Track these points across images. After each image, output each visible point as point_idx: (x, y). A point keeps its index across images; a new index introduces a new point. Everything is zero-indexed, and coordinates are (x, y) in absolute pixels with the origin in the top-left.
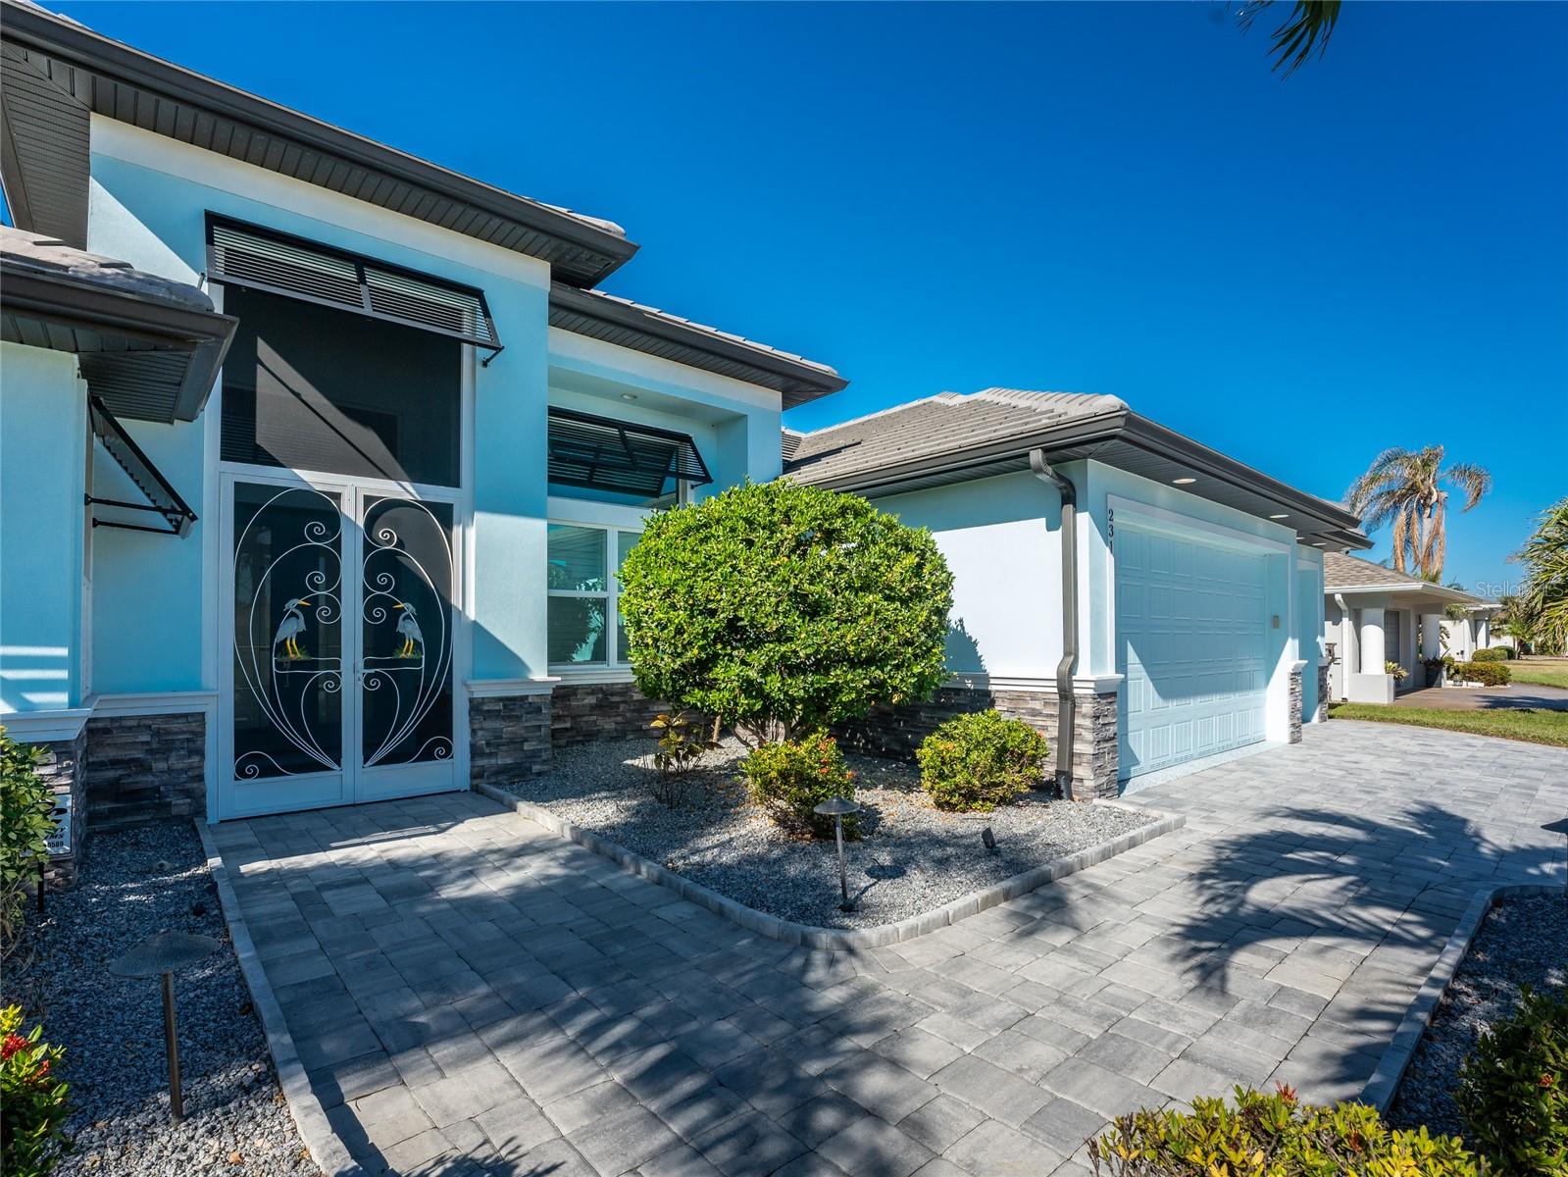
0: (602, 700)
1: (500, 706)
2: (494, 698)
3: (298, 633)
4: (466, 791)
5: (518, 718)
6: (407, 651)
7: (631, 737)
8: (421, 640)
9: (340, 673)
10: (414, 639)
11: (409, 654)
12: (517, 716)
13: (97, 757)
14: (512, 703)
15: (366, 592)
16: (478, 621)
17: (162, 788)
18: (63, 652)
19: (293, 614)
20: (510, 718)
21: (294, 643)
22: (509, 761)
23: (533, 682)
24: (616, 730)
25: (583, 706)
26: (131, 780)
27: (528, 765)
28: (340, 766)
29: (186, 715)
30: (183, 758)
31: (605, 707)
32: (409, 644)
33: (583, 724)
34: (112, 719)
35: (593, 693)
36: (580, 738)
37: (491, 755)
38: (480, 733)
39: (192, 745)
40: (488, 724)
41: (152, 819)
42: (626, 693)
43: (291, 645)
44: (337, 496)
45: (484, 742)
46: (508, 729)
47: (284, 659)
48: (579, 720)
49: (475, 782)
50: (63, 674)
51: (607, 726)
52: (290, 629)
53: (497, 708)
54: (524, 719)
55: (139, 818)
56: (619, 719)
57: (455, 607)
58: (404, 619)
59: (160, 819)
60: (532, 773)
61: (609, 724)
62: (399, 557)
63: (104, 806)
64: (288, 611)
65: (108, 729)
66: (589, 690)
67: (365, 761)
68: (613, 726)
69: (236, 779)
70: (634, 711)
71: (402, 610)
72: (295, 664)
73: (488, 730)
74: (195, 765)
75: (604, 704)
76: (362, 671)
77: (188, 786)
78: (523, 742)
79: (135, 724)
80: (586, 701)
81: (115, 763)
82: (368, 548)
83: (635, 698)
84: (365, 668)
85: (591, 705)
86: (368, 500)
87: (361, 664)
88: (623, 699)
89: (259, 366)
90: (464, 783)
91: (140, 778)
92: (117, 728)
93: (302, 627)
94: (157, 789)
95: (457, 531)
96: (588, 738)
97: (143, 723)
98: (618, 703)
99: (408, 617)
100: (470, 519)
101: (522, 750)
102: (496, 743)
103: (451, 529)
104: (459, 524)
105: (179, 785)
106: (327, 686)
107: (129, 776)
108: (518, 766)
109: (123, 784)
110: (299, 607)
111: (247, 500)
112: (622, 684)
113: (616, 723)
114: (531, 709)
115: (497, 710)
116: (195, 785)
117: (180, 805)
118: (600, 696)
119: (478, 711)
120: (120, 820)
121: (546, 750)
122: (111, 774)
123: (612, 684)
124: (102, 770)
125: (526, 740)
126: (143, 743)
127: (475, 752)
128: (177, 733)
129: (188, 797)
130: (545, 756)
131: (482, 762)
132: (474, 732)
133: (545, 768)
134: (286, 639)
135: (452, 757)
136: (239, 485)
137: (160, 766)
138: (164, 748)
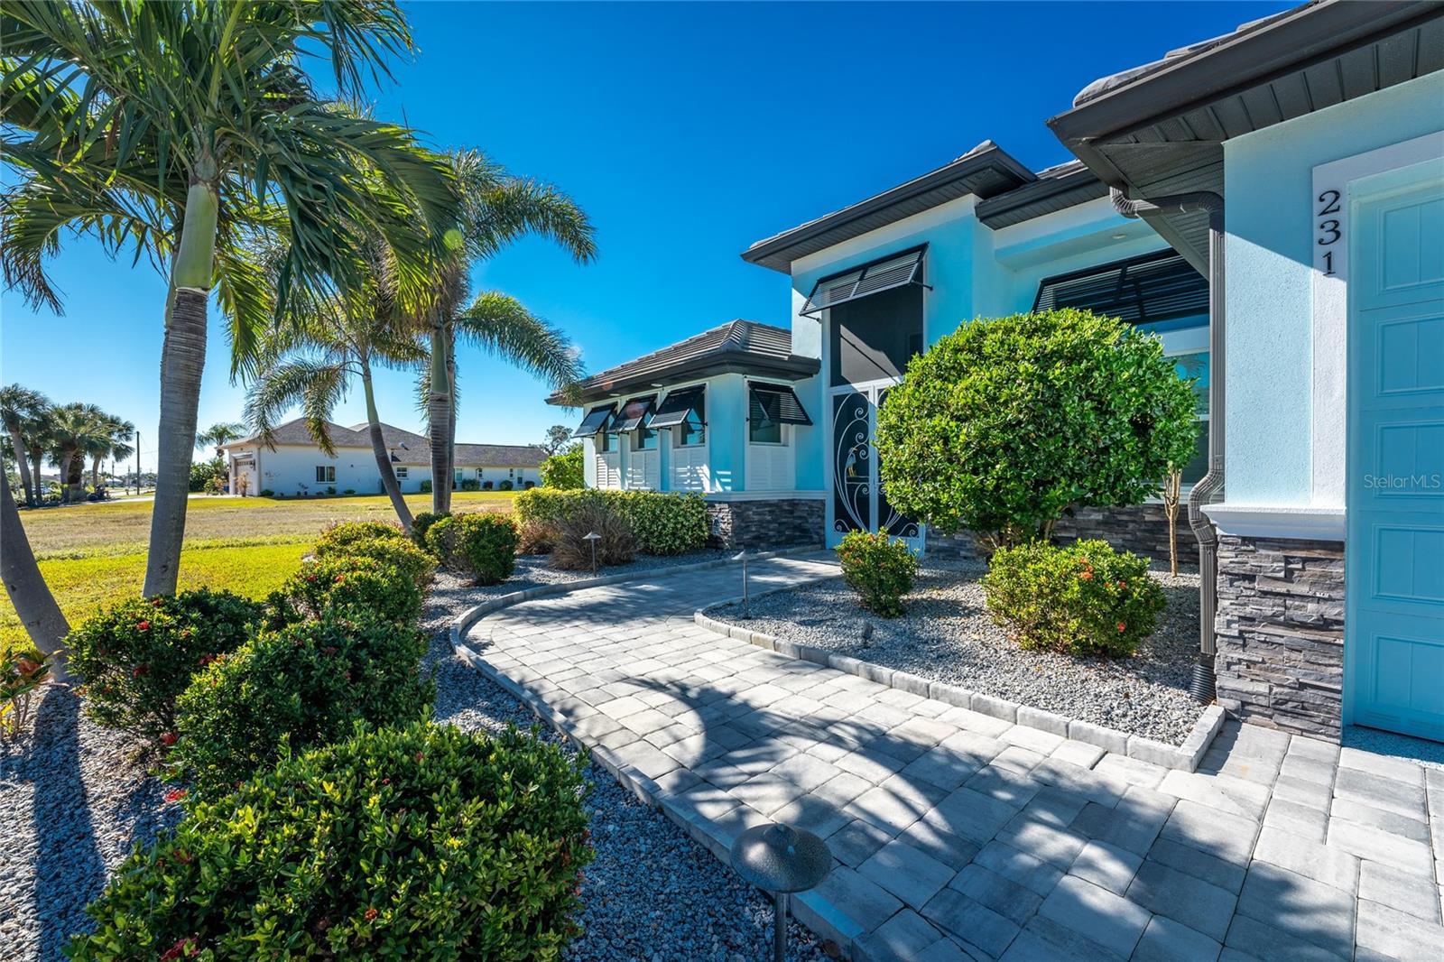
0: (1108, 517)
3: (853, 464)
9: (869, 484)
13: (796, 514)
17: (811, 530)
19: (852, 456)
25: (1089, 521)
28: (869, 529)
29: (817, 500)
30: (817, 519)
34: (799, 500)
39: (821, 513)
43: (851, 469)
44: (867, 393)
47: (849, 476)
50: (729, 480)
52: (851, 462)
55: (805, 540)
56: (1128, 536)
63: (797, 534)
64: (850, 453)
65: (798, 503)
67: (879, 530)
69: (835, 531)
70: (1145, 531)
72: (853, 479)
74: (822, 522)
75: (1111, 520)
77: (818, 530)
79: (805, 503)
80: (1092, 517)
81: (800, 517)
83: (1147, 519)
86: (879, 391)
88: (1133, 518)
89: (841, 338)
91: (806, 524)
93: (855, 461)
98: (1127, 522)
105: (815, 529)
106: (864, 490)
107: (803, 523)
109: (802, 526)
110: (854, 452)
111: (838, 400)
117: (816, 538)
118: (1107, 513)
120: (801, 540)
122: (799, 521)
124: (796, 519)
126: (807, 510)
128: (816, 508)
129: (818, 536)
134: (849, 467)
135: (918, 537)
136: (835, 397)
137: (810, 520)
138: (811, 514)
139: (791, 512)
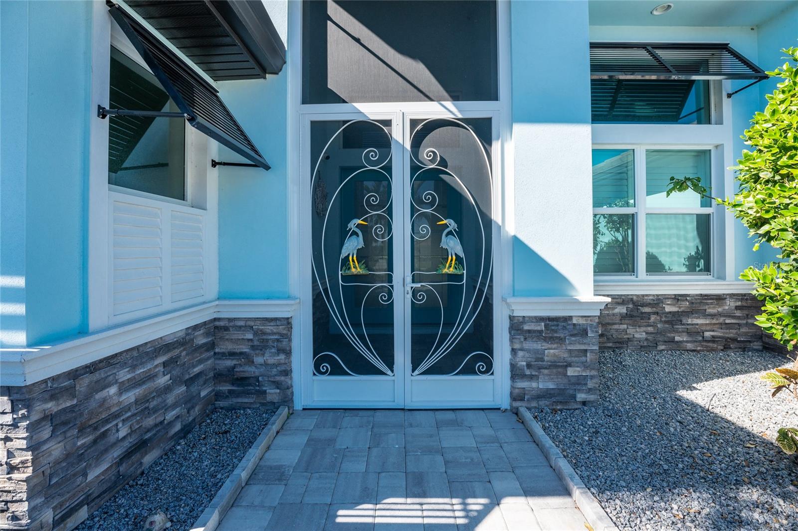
0: (632, 310)
1: (541, 327)
2: (536, 317)
3: (358, 250)
4: (506, 410)
5: (561, 340)
6: (450, 266)
7: (663, 347)
8: (462, 255)
9: (392, 286)
10: (456, 254)
11: (451, 269)
12: (560, 339)
13: (221, 348)
14: (555, 323)
15: (413, 210)
16: (519, 236)
17: (260, 379)
18: (19, 282)
19: (355, 233)
20: (551, 339)
21: (355, 256)
22: (551, 386)
23: (578, 302)
24: (646, 339)
25: (614, 315)
26: (241, 369)
27: (571, 392)
28: (392, 371)
29: (276, 319)
30: (273, 355)
31: (635, 317)
32: (452, 260)
33: (613, 332)
34: (230, 320)
35: (623, 303)
36: (610, 345)
37: (531, 378)
38: (520, 354)
39: (279, 344)
40: (528, 345)
41: (255, 402)
42: (657, 304)
43: (353, 261)
44: (388, 123)
45: (525, 363)
46: (552, 352)
47: (348, 273)
48: (610, 327)
49: (517, 404)
50: (19, 309)
51: (637, 336)
53: (539, 328)
54: (567, 342)
55: (246, 400)
56: (650, 329)
57: (495, 222)
58: (447, 235)
59: (260, 403)
60: (576, 402)
61: (640, 334)
62: (443, 176)
63: (225, 388)
64: (350, 229)
65: (227, 327)
66: (620, 301)
67: (413, 371)
68: (644, 335)
69: (314, 374)
70: (666, 322)
71: (446, 226)
72: (357, 278)
73: (528, 351)
74: (283, 361)
75: (635, 314)
76: (410, 285)
77: (278, 378)
78: (566, 366)
79: (244, 325)
81: (232, 354)
82: (414, 168)
83: (667, 310)
84: (413, 282)
85: (621, 314)
86: (414, 123)
87: (409, 279)
88: (654, 310)
89: (329, 23)
90: (505, 402)
91: (247, 368)
92: (233, 327)
93: (361, 244)
94: (257, 379)
95: (496, 146)
96: (618, 345)
97: (247, 325)
98: (649, 314)
99: (450, 233)
100: (509, 134)
101: (565, 375)
102: (537, 365)
103: (490, 144)
104: (498, 139)
105: (271, 376)
106: (382, 298)
107: (241, 365)
108: (561, 392)
109: (237, 372)
110: (359, 226)
111: (320, 130)
112: (654, 295)
113: (647, 333)
114: (576, 332)
115: (538, 331)
116: (283, 378)
117: (273, 394)
118: (631, 306)
119: (518, 330)
120: (235, 400)
121: (592, 377)
122: (229, 363)
123: (643, 296)
124: (224, 359)
125: (569, 365)
126: (249, 340)
127: (516, 373)
128: (269, 334)
129: (278, 388)
130: (591, 384)
131: (522, 384)
132: (514, 351)
133: (592, 397)
134: (349, 255)
135: (492, 374)
136: (314, 124)
137: (259, 360)
138: (261, 346)
139: (211, 346)
